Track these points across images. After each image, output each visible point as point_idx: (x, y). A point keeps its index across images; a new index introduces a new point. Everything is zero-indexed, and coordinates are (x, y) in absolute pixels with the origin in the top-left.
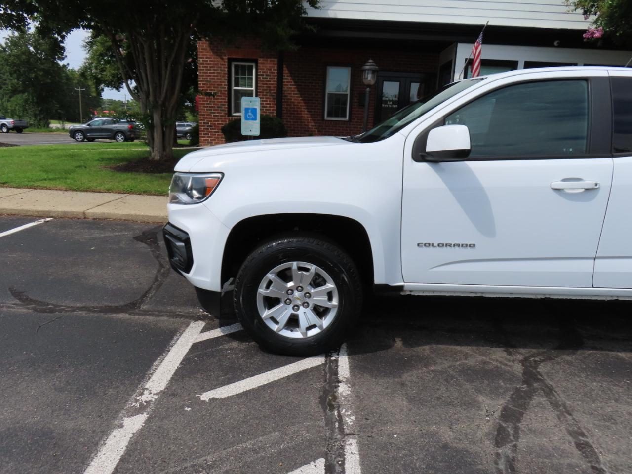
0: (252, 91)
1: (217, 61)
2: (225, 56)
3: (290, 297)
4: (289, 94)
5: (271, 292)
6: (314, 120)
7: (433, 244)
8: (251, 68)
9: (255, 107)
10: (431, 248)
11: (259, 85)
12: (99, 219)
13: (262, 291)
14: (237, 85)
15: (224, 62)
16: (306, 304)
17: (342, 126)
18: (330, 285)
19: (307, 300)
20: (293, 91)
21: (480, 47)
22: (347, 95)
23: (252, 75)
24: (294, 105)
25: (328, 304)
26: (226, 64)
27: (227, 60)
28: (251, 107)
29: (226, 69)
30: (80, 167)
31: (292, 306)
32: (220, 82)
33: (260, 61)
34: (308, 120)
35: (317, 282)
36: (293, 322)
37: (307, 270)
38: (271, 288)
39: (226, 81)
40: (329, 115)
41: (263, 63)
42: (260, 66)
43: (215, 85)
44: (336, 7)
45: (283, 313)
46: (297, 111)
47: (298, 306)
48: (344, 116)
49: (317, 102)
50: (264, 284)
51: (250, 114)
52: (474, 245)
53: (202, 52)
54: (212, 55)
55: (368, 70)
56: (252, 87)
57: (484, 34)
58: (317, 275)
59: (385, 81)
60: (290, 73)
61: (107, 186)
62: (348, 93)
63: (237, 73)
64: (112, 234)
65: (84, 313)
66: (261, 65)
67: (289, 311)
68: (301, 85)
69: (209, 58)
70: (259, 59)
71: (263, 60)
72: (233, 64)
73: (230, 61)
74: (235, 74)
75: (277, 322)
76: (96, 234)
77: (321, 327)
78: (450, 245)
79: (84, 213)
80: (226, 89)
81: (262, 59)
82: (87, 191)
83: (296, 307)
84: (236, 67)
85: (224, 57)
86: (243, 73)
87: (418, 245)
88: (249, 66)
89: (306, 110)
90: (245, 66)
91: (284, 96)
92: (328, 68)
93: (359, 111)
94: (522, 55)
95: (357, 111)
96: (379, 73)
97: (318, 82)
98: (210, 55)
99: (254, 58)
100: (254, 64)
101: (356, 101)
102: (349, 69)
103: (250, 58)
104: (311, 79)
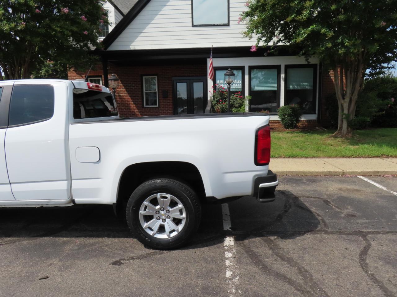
1: (79, 78)
2: (83, 75)
4: (122, 94)
6: (137, 108)
15: (83, 78)
17: (155, 110)
20: (124, 92)
22: (156, 92)
24: (125, 100)
34: (134, 108)
40: (147, 104)
44: (134, 43)
46: (127, 103)
48: (156, 104)
49: (138, 97)
53: (70, 74)
55: (112, 80)
59: (178, 82)
62: (157, 91)
69: (74, 77)
70: (103, 75)
72: (89, 79)
73: (87, 77)
85: (83, 76)
88: (98, 79)
89: (132, 102)
90: (92, 79)
91: (119, 95)
92: (144, 77)
93: (163, 101)
94: (246, 62)
95: (162, 101)
96: (174, 78)
97: (138, 86)
98: (75, 75)
99: (100, 75)
100: (100, 78)
101: (161, 95)
102: (156, 77)
103: (98, 75)
104: (133, 84)
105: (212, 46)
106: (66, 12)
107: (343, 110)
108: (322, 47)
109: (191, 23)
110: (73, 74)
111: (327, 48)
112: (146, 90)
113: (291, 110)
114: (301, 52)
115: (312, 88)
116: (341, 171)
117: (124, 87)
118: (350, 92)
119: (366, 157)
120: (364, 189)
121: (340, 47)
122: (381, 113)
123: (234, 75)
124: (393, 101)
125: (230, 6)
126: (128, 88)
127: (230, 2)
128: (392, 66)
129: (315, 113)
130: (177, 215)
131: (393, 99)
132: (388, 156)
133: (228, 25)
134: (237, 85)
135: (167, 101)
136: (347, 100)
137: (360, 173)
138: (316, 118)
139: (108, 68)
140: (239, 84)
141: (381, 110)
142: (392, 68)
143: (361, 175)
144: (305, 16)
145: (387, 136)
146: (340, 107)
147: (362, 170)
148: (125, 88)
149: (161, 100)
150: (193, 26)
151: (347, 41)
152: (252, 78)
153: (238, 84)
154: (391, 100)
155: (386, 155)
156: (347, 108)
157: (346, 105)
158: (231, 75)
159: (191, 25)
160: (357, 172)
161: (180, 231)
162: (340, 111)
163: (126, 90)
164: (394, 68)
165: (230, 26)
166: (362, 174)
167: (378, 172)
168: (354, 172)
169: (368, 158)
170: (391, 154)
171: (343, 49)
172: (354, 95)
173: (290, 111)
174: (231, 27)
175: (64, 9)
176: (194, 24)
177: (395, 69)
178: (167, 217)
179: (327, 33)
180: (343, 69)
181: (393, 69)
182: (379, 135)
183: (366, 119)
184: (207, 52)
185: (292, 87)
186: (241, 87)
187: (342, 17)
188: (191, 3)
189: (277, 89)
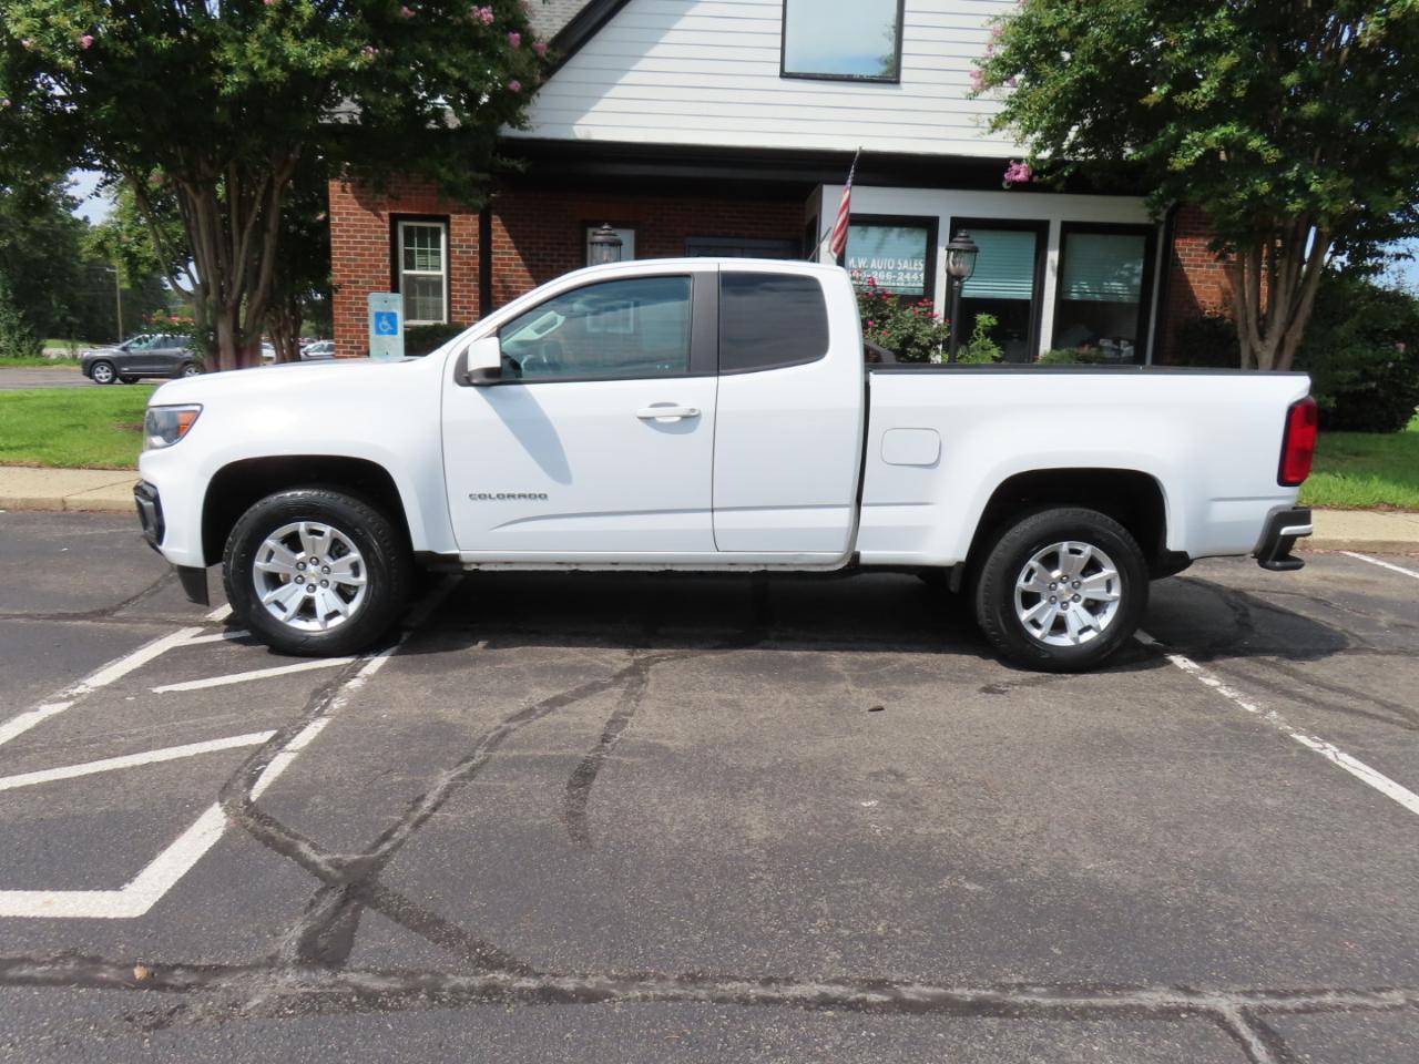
0: (441, 276)
1: (369, 221)
2: (385, 210)
3: (302, 573)
4: (514, 282)
5: (274, 566)
7: (490, 496)
8: (436, 233)
9: (394, 311)
10: (489, 501)
11: (453, 266)
12: (92, 511)
13: (260, 564)
14: (410, 265)
15: (383, 221)
16: (325, 583)
18: (355, 555)
19: (326, 576)
20: (521, 276)
23: (439, 247)
25: (353, 581)
26: (387, 225)
27: (387, 219)
28: (386, 311)
29: (387, 236)
30: (73, 426)
31: (305, 585)
32: (376, 260)
33: (454, 218)
35: (337, 550)
36: (307, 609)
37: (320, 533)
38: (273, 560)
39: (387, 259)
41: (461, 224)
42: (455, 229)
43: (363, 266)
44: (587, 119)
45: (293, 595)
47: (314, 587)
50: (262, 553)
51: (385, 323)
52: (546, 496)
53: (338, 203)
54: (357, 209)
55: (602, 243)
56: (439, 268)
57: (856, 170)
58: (335, 542)
60: (515, 243)
61: (117, 459)
63: (408, 242)
64: (105, 532)
65: (22, 621)
66: (457, 227)
67: (301, 592)
68: (537, 266)
69: (351, 214)
70: (452, 216)
71: (460, 219)
72: (401, 225)
73: (394, 219)
74: (406, 245)
75: (284, 609)
76: (77, 531)
77: (345, 613)
78: (513, 496)
79: (63, 501)
80: (388, 274)
81: (457, 216)
82: (79, 468)
83: (313, 587)
84: (409, 232)
85: (383, 213)
86: (423, 243)
87: (471, 496)
88: (432, 228)
90: (425, 228)
91: (504, 287)
92: (591, 231)
94: (943, 205)
96: (690, 241)
97: (569, 258)
98: (354, 209)
99: (442, 213)
100: (442, 226)
102: (630, 232)
103: (434, 213)
104: (556, 253)
105: (859, 146)
106: (489, 19)
108: (1240, 190)
109: (779, 66)
110: (348, 204)
114: (1155, 192)
115: (1136, 300)
117: (524, 260)
118: (1285, 319)
119: (1337, 509)
120: (1381, 580)
121: (1291, 192)
122: (1363, 387)
123: (975, 251)
124: (1402, 351)
125: (906, 21)
126: (535, 263)
127: (907, 7)
128: (1405, 251)
130: (1098, 593)
131: (1402, 346)
132: (1393, 508)
133: (894, 80)
134: (912, 275)
136: (1273, 342)
137: (1346, 545)
139: (493, 195)
140: (916, 275)
141: (1366, 376)
142: (1406, 256)
144: (1205, 95)
145: (1367, 454)
146: (1245, 361)
147: (1352, 538)
148: (526, 265)
150: (784, 75)
151: (1316, 180)
153: (912, 272)
154: (1397, 348)
157: (1267, 359)
158: (967, 251)
159: (778, 72)
160: (1340, 542)
161: (1103, 628)
163: (530, 271)
164: (1410, 257)
165: (903, 85)
166: (1353, 548)
167: (1393, 544)
168: (1332, 543)
169: (1343, 510)
170: (1400, 501)
171: (1299, 200)
172: (1292, 328)
174: (904, 88)
175: (483, 10)
176: (787, 70)
178: (1073, 599)
179: (1261, 151)
181: (1409, 259)
182: (1342, 450)
183: (1325, 402)
184: (834, 166)
185: (1079, 291)
186: (922, 285)
187: (1311, 109)
188: (781, 2)
189: (1033, 295)
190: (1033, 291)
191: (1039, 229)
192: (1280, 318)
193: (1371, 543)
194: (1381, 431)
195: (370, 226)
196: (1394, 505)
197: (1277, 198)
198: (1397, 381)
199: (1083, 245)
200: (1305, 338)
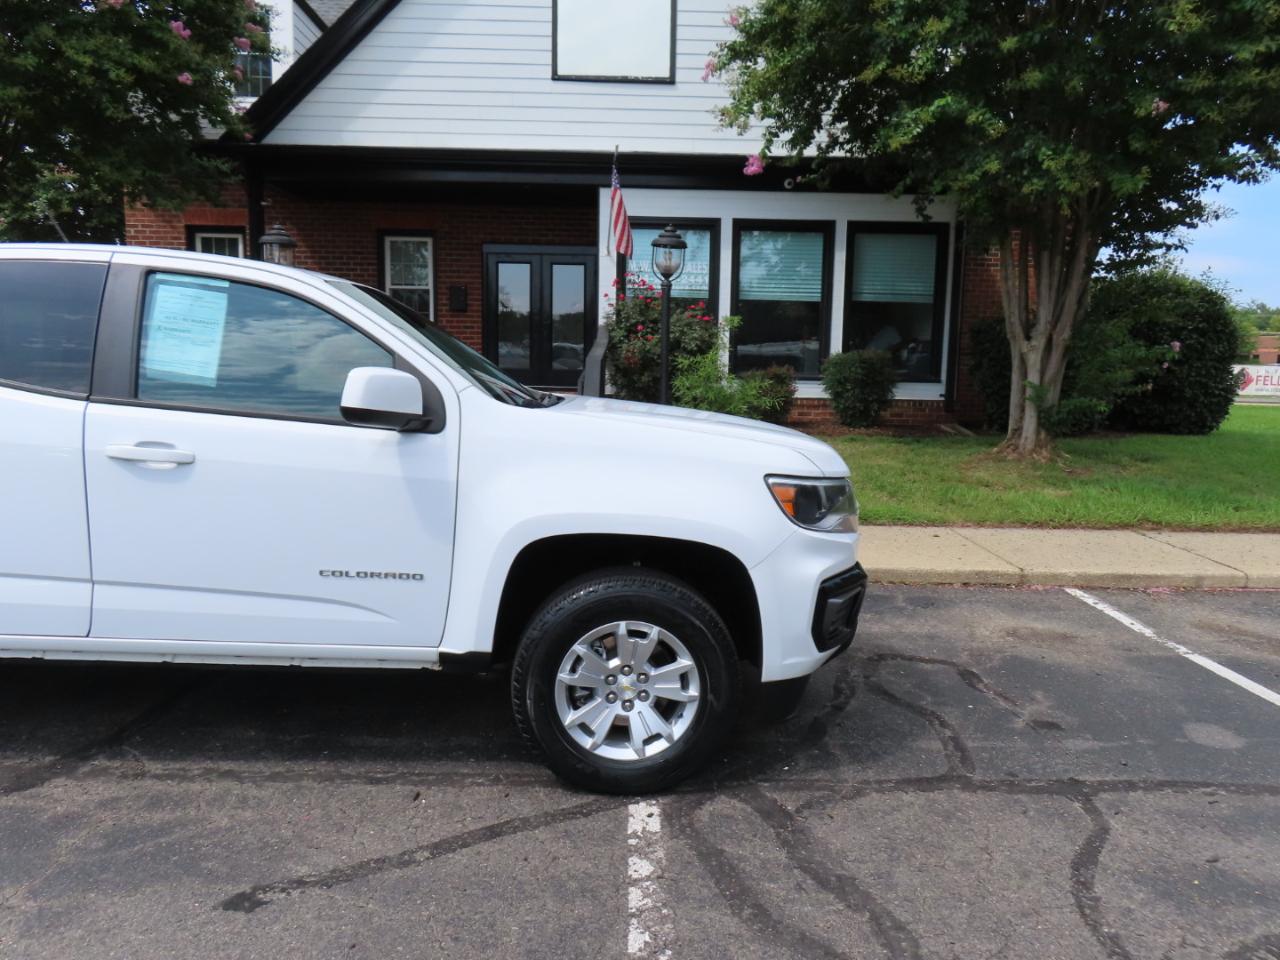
1: (165, 232)
2: (179, 221)
8: (234, 244)
15: (179, 233)
21: (618, 192)
22: (427, 292)
26: (183, 236)
27: (183, 230)
44: (356, 125)
53: (133, 215)
54: (155, 221)
57: (619, 169)
59: (502, 262)
62: (430, 287)
69: (146, 226)
72: (199, 236)
73: (191, 231)
84: (206, 243)
85: (177, 223)
88: (230, 239)
90: (210, 239)
92: (388, 240)
93: (452, 322)
94: (725, 207)
95: (448, 321)
96: (487, 248)
97: (365, 267)
98: (149, 221)
99: (237, 224)
100: (240, 237)
101: (444, 302)
102: (429, 241)
103: (229, 223)
104: (352, 262)
105: (617, 147)
107: (1024, 375)
108: (971, 171)
109: (549, 70)
110: (144, 216)
111: (985, 174)
112: (393, 284)
113: (863, 369)
114: (901, 184)
115: (930, 300)
116: (1017, 571)
118: (1050, 318)
119: (1093, 528)
120: (1085, 633)
121: (1025, 173)
122: (1139, 388)
123: (683, 246)
124: (1178, 349)
125: (680, 21)
127: (680, 7)
128: (1177, 242)
129: (938, 380)
131: (1177, 345)
132: (1158, 526)
133: (670, 81)
134: (696, 278)
135: (465, 322)
136: (1039, 342)
137: (1073, 579)
138: (941, 395)
139: (263, 203)
140: (700, 277)
141: (1141, 379)
142: (1177, 248)
143: (1076, 587)
144: (921, 67)
146: (1016, 363)
147: (1080, 571)
149: (444, 319)
150: (556, 77)
151: (1049, 156)
152: (741, 260)
153: (697, 275)
154: (1171, 348)
155: (1153, 523)
156: (1038, 366)
157: (1034, 359)
158: (673, 247)
159: (549, 75)
160: (1064, 576)
162: (1015, 377)
164: (1182, 247)
165: (678, 85)
166: (1081, 583)
167: (1129, 577)
168: (1055, 576)
169: (1100, 529)
170: (1167, 517)
171: (1035, 181)
172: (1059, 326)
173: (859, 371)
174: (679, 88)
176: (561, 72)
177: (1187, 251)
179: (985, 125)
180: (1030, 243)
181: (1179, 250)
182: (1132, 456)
183: (1096, 406)
184: (599, 166)
185: (869, 292)
186: (707, 288)
187: (1033, 78)
188: (550, 3)
189: (823, 297)
190: (822, 293)
191: (826, 229)
192: (1044, 315)
193: (1101, 577)
194: (1191, 432)
195: (166, 238)
196: (1160, 523)
197: (1014, 179)
198: (1204, 380)
199: (872, 247)
200: (1073, 337)
